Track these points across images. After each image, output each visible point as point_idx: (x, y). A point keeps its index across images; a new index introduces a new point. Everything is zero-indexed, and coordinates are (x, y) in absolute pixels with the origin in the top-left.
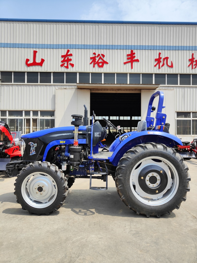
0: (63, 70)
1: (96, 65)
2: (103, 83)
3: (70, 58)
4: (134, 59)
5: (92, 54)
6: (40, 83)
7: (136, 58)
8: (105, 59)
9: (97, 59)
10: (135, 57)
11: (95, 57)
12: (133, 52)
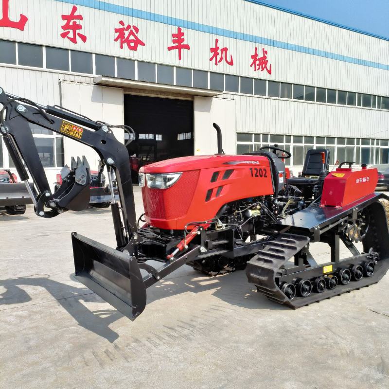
0: (66, 43)
1: (125, 45)
2: (136, 79)
3: (78, 22)
4: (182, 44)
5: (118, 22)
6: (19, 64)
7: (184, 43)
8: (139, 35)
9: (127, 33)
10: (183, 40)
11: (123, 29)
12: (182, 32)
